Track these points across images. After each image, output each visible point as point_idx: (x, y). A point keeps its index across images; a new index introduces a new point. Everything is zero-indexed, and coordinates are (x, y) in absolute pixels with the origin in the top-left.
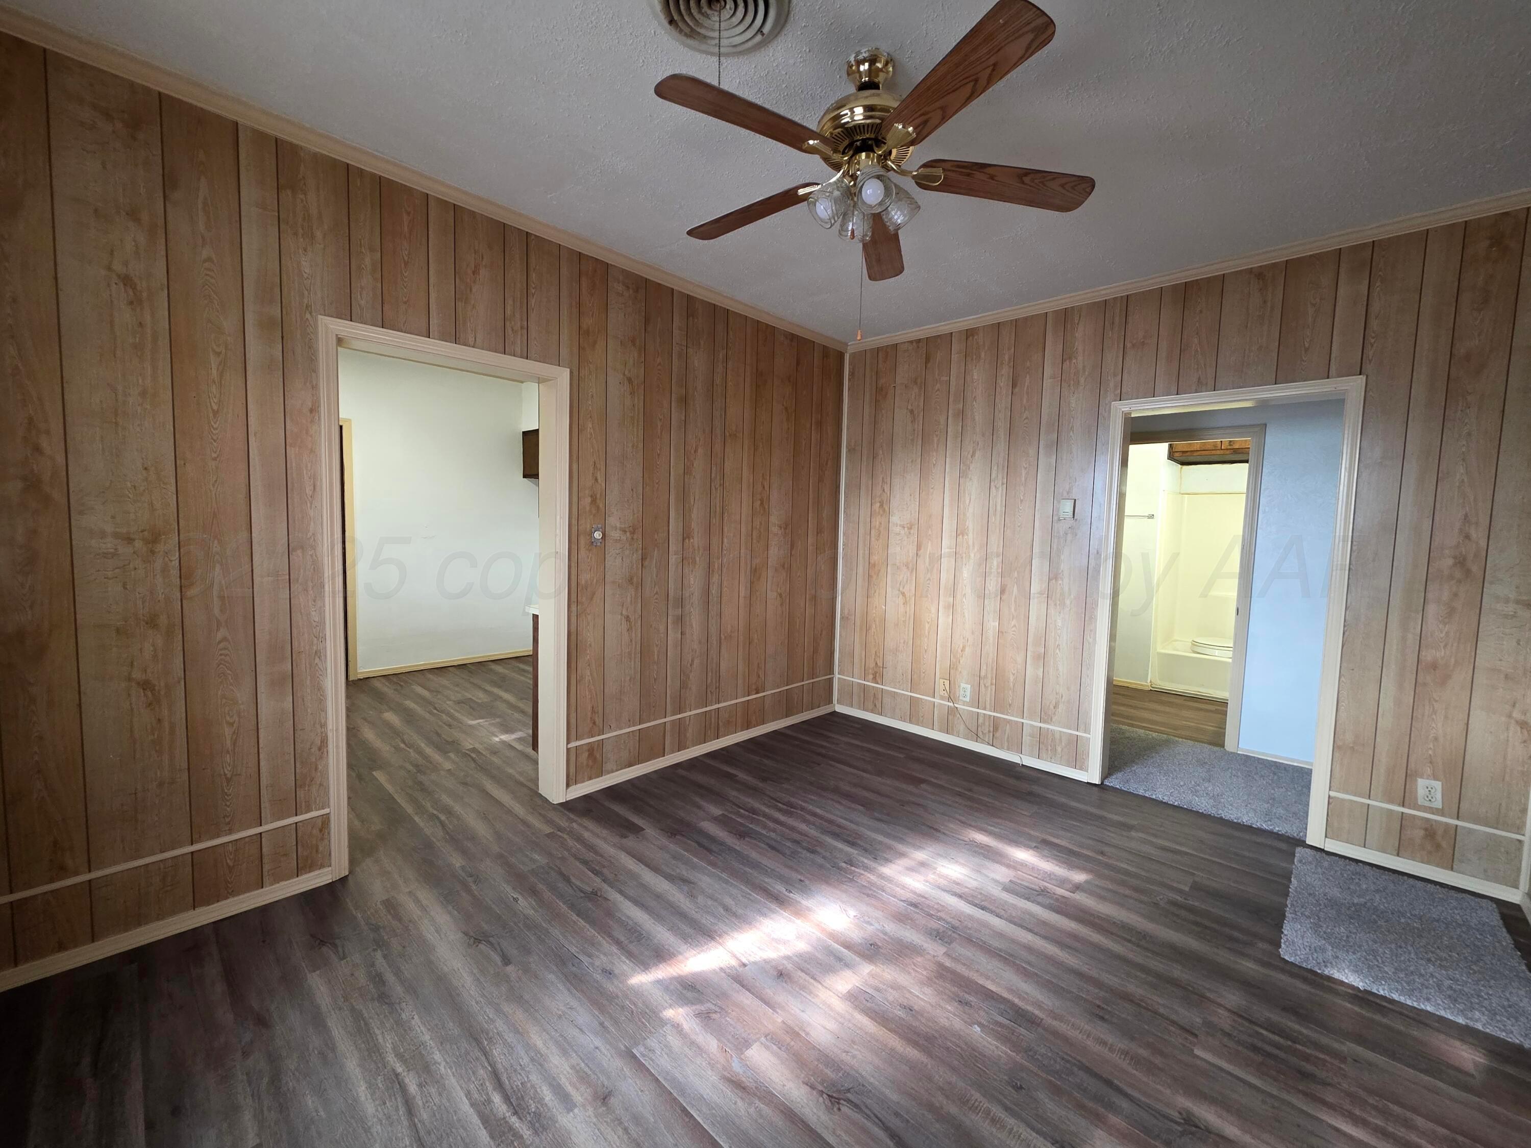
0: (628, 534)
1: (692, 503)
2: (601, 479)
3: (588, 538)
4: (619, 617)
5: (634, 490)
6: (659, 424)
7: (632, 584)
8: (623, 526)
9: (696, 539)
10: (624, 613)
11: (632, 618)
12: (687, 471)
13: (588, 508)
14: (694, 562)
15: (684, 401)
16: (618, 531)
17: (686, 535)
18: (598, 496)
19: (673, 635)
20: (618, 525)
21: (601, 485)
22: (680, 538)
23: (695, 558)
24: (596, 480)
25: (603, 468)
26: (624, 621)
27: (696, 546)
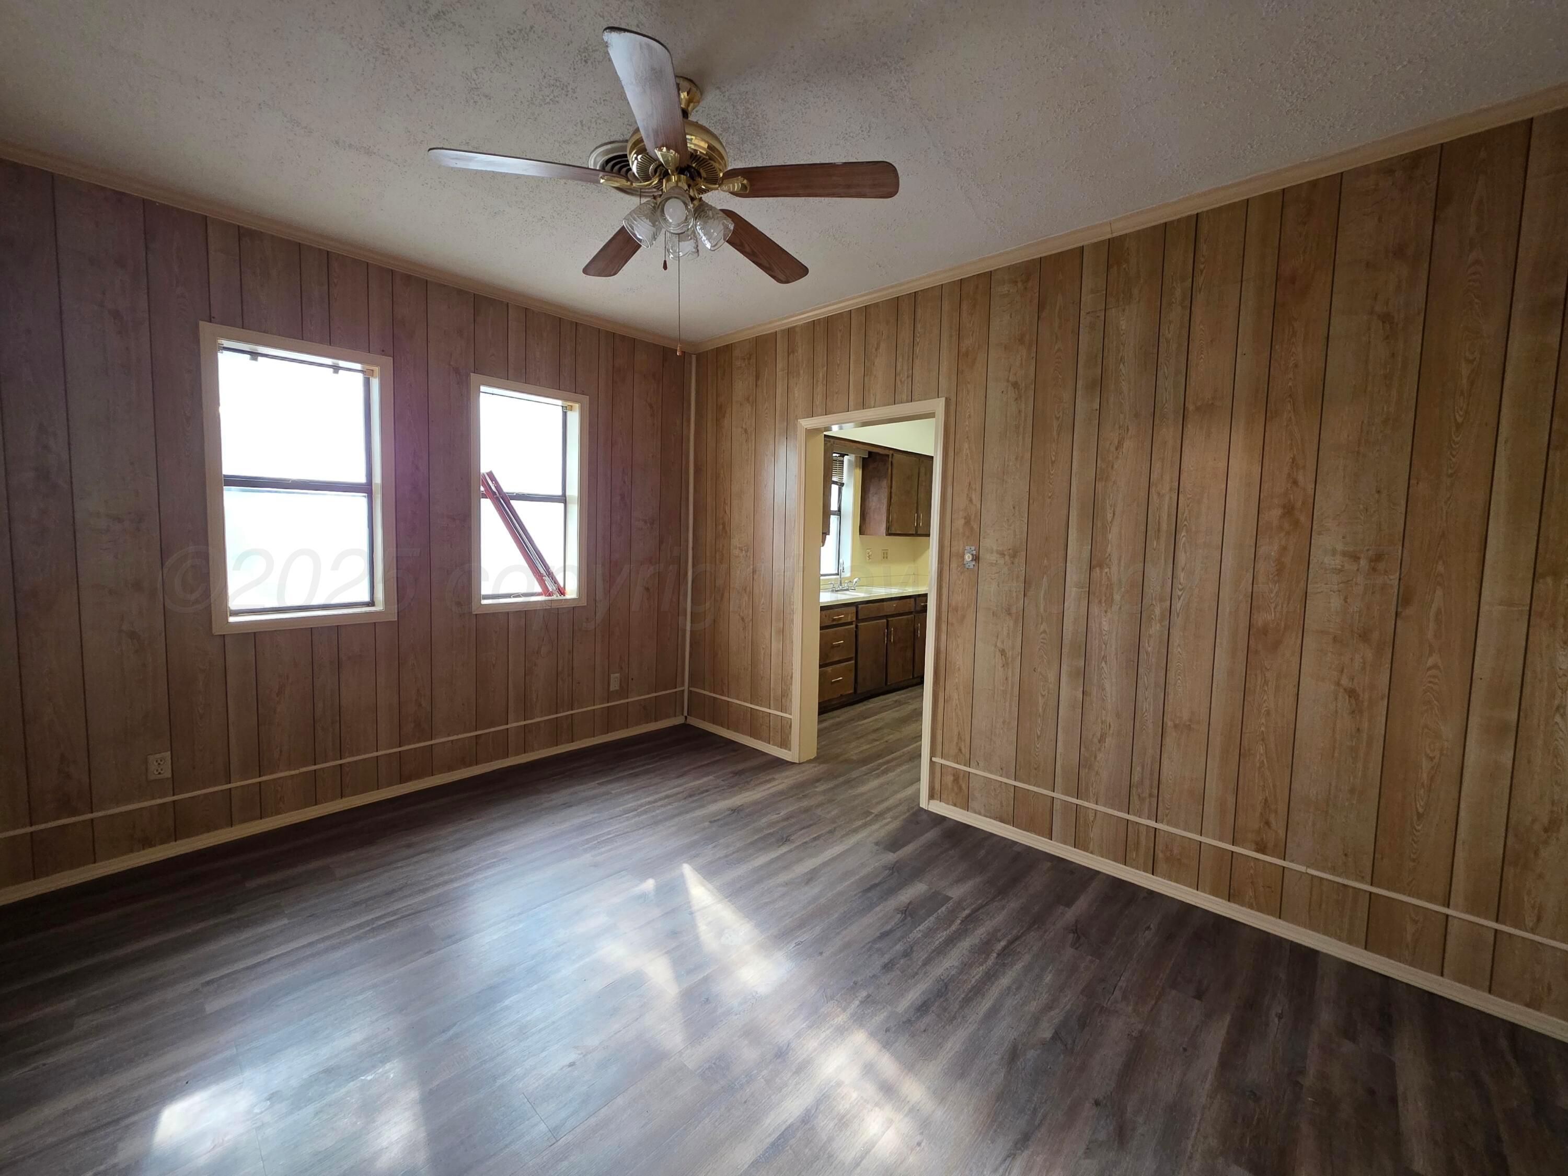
0: (1007, 558)
1: (1109, 519)
2: (975, 497)
3: (960, 560)
4: (993, 648)
5: (1017, 508)
6: (1055, 424)
7: (1010, 614)
8: (1000, 549)
9: (1114, 569)
10: (999, 644)
11: (1009, 654)
12: (1101, 476)
13: (961, 530)
14: (1110, 601)
15: (1099, 385)
16: (995, 554)
17: (1095, 563)
18: (973, 517)
19: (1068, 692)
20: (995, 548)
21: (976, 505)
22: (1086, 566)
23: (1112, 594)
24: (971, 501)
25: (979, 489)
26: (998, 654)
27: (1115, 579)
